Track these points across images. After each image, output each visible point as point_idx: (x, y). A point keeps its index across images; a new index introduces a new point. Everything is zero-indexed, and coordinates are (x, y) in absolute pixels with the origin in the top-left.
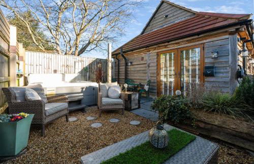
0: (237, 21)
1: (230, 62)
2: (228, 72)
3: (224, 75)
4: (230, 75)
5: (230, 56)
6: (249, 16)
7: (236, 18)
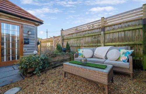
0: (39, 21)
1: (35, 38)
2: (34, 42)
3: (33, 43)
4: (35, 44)
5: (35, 35)
6: (43, 21)
7: (39, 20)
